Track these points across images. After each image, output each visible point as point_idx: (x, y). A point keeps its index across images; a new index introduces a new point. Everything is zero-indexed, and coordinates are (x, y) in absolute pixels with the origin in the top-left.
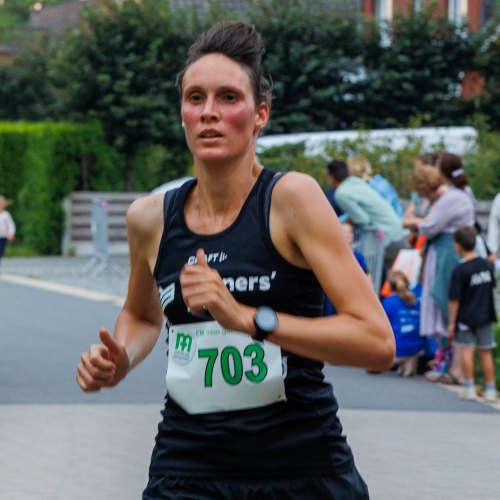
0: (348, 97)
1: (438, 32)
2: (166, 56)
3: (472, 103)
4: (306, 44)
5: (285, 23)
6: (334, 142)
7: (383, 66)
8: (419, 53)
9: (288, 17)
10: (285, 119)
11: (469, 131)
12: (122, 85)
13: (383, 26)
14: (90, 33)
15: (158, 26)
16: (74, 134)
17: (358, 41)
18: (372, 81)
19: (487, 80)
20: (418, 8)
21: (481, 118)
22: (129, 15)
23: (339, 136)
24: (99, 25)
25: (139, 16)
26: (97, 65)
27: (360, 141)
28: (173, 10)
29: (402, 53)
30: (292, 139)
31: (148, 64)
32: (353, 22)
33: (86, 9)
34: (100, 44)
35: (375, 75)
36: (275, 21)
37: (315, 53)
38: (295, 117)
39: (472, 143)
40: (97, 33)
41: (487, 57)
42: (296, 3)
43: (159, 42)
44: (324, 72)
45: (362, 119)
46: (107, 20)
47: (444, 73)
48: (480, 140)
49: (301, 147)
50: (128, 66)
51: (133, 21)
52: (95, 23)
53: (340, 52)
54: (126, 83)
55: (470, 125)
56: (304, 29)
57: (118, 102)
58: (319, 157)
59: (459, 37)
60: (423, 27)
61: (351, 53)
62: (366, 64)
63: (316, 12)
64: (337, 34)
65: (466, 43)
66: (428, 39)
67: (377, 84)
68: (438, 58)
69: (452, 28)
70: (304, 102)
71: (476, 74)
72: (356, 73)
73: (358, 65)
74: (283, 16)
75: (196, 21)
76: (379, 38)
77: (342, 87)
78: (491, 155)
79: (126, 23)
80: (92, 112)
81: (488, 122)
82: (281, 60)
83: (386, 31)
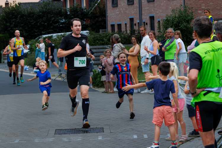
0: (61, 25)
1: (80, 10)
2: (21, 19)
3: (88, 25)
4: (52, 14)
5: (47, 10)
6: (59, 35)
7: (68, 18)
8: (76, 15)
9: (47, 9)
10: (48, 31)
11: (88, 31)
13: (68, 10)
14: (4, 15)
15: (19, 13)
16: (3, 37)
17: (62, 13)
18: (66, 22)
19: (91, 20)
20: (75, 6)
21: (90, 28)
22: (13, 11)
23: (60, 34)
24: (6, 13)
25: (15, 10)
26: (7, 22)
27: (64, 35)
28: (22, 9)
29: (72, 15)
30: (50, 35)
31: (18, 21)
32: (61, 9)
33: (4, 10)
35: (66, 20)
37: (53, 16)
38: (50, 30)
39: (88, 34)
40: (6, 14)
41: (90, 15)
42: (49, 6)
43: (20, 16)
44: (56, 20)
45: (65, 30)
46: (8, 11)
48: (90, 33)
49: (52, 36)
50: (13, 21)
51: (14, 12)
52: (6, 12)
53: (59, 16)
54: (13, 25)
55: (88, 30)
56: (51, 11)
57: (11, 29)
58: (55, 38)
59: (84, 11)
60: (76, 10)
61: (61, 16)
62: (64, 18)
63: (53, 8)
64: (58, 12)
65: (86, 12)
66: (78, 12)
67: (67, 22)
68: (80, 16)
69: (83, 9)
70: (51, 27)
71: (88, 19)
72: (63, 20)
73: (62, 19)
74: (46, 9)
75: (27, 11)
76: (67, 12)
77: (60, 23)
78: (92, 36)
79: (12, 12)
80: (6, 32)
81: (91, 29)
82: (46, 18)
83: (68, 11)
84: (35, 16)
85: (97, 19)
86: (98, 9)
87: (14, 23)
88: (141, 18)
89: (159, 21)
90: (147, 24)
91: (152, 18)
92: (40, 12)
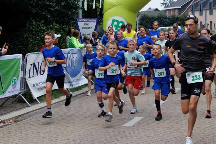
12: (145, 22)
17: (168, 18)
26: (142, 20)
29: (172, 19)
31: (147, 20)
34: (142, 18)
36: (159, 16)
37: (163, 19)
43: (148, 18)
47: (176, 21)
57: (144, 24)
67: (170, 22)
70: (162, 24)
84: (155, 19)
85: (183, 21)
86: (184, 16)
87: (145, 21)
88: (206, 22)
89: (215, 24)
90: (208, 25)
91: (211, 22)
92: (157, 17)
